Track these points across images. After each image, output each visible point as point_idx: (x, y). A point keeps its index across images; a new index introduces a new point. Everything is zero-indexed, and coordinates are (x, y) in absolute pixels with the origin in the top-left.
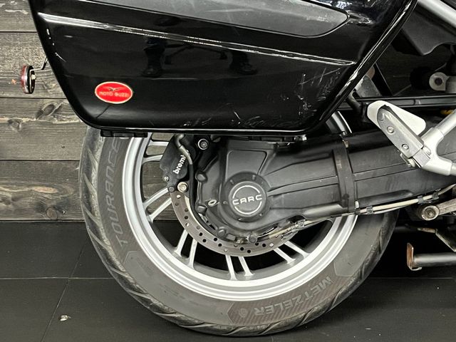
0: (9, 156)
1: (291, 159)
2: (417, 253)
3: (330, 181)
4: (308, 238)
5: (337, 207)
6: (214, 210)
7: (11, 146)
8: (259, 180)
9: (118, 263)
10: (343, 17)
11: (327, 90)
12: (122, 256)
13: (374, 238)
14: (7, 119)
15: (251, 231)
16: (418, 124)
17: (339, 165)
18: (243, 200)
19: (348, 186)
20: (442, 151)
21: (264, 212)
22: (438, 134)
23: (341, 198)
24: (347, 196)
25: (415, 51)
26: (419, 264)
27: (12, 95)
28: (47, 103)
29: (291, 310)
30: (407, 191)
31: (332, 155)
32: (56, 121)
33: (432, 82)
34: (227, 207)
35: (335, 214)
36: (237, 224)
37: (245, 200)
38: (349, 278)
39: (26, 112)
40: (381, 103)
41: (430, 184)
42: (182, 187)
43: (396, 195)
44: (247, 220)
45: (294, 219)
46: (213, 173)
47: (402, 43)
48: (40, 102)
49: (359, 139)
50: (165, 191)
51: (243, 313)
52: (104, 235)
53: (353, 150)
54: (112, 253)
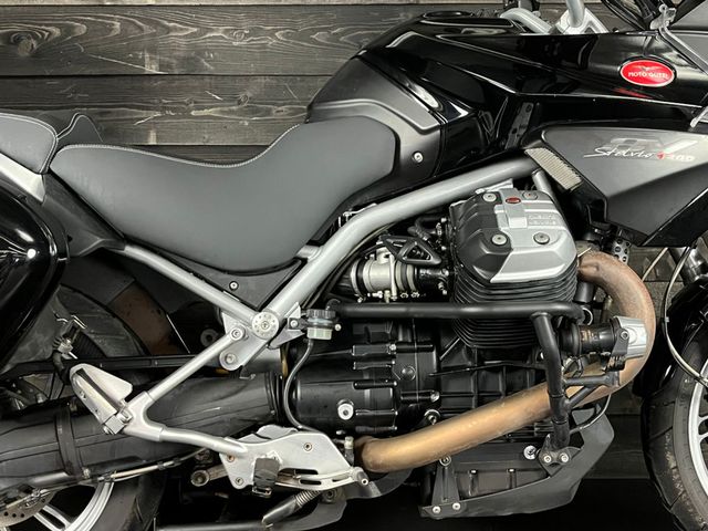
3: (50, 446)
5: (64, 475)
16: (124, 387)
17: (60, 430)
23: (65, 466)
33: (202, 339)
40: (79, 367)
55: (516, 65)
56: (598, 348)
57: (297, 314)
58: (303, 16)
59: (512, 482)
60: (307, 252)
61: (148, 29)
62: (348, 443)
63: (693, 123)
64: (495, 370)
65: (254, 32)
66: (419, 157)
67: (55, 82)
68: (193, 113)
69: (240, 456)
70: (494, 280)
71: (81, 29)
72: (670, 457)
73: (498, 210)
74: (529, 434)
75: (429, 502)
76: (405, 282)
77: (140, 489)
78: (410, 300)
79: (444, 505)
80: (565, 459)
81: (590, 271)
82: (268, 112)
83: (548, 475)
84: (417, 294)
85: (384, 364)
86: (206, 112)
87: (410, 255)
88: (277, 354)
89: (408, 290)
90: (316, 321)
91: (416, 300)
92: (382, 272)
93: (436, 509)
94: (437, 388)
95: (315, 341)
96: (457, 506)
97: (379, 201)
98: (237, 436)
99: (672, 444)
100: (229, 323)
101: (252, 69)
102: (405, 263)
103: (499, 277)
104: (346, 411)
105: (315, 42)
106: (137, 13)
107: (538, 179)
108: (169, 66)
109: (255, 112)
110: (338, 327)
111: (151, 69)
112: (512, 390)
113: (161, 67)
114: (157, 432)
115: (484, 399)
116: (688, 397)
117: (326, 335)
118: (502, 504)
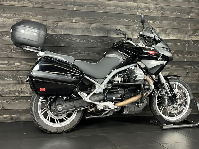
0: (6, 109)
1: (67, 101)
2: (87, 117)
3: (73, 104)
4: (69, 116)
5: (74, 109)
6: (54, 110)
7: (6, 106)
8: (62, 105)
9: (37, 121)
10: (75, 79)
11: (73, 89)
12: (38, 120)
13: (80, 114)
14: (6, 101)
15: (60, 113)
16: (86, 95)
17: (74, 102)
18: (59, 108)
19: (76, 105)
20: (90, 99)
21: (63, 110)
22: (89, 96)
23: (75, 107)
24: (76, 107)
25: (85, 85)
26: (87, 118)
27: (7, 96)
28: (15, 97)
29: (67, 128)
30: (85, 106)
31: (73, 100)
32: (16, 101)
33: (88, 90)
34: (57, 109)
35: (74, 110)
36: (58, 112)
37: (60, 108)
38: (76, 121)
39: (10, 99)
40: (80, 92)
41: (88, 104)
42: (48, 107)
43: (83, 107)
44: (60, 111)
45: (67, 112)
46: (54, 104)
47: (83, 83)
48: (13, 97)
49: (77, 98)
50: (46, 108)
51: (59, 129)
52: (35, 116)
53: (76, 99)
54: (36, 119)
55: (134, 50)
56: (148, 88)
57: (106, 85)
58: (88, 37)
59: (134, 109)
60: (107, 76)
61: (62, 38)
62: (114, 103)
63: (158, 59)
64: (132, 93)
65: (81, 40)
66: (123, 63)
67: (44, 47)
68: (70, 53)
69: (100, 105)
70: (135, 79)
71: (50, 38)
72: (154, 106)
73: (135, 70)
74: (137, 102)
75: (124, 112)
76: (121, 80)
77: (82, 112)
78: (122, 83)
79: (126, 112)
80: (142, 105)
81: (145, 79)
82: (83, 54)
83: (139, 107)
84: (123, 82)
85: (118, 92)
86: (72, 53)
87: (123, 76)
88: (102, 91)
89: (122, 81)
90: (109, 86)
91: (123, 83)
92: (118, 79)
93: (125, 113)
94: (125, 96)
95: (109, 89)
96: (127, 112)
97: (116, 69)
98: (99, 102)
99: (154, 104)
100: (97, 86)
101: (80, 46)
102: (121, 77)
103: (136, 79)
104: (114, 98)
105: (91, 42)
106: (60, 35)
107: (137, 66)
108: (66, 45)
109: (80, 53)
110: (112, 87)
111: (63, 45)
112: (134, 96)
113: (64, 45)
114: (90, 101)
115: (131, 97)
116: (156, 97)
117: (110, 88)
118: (133, 112)
